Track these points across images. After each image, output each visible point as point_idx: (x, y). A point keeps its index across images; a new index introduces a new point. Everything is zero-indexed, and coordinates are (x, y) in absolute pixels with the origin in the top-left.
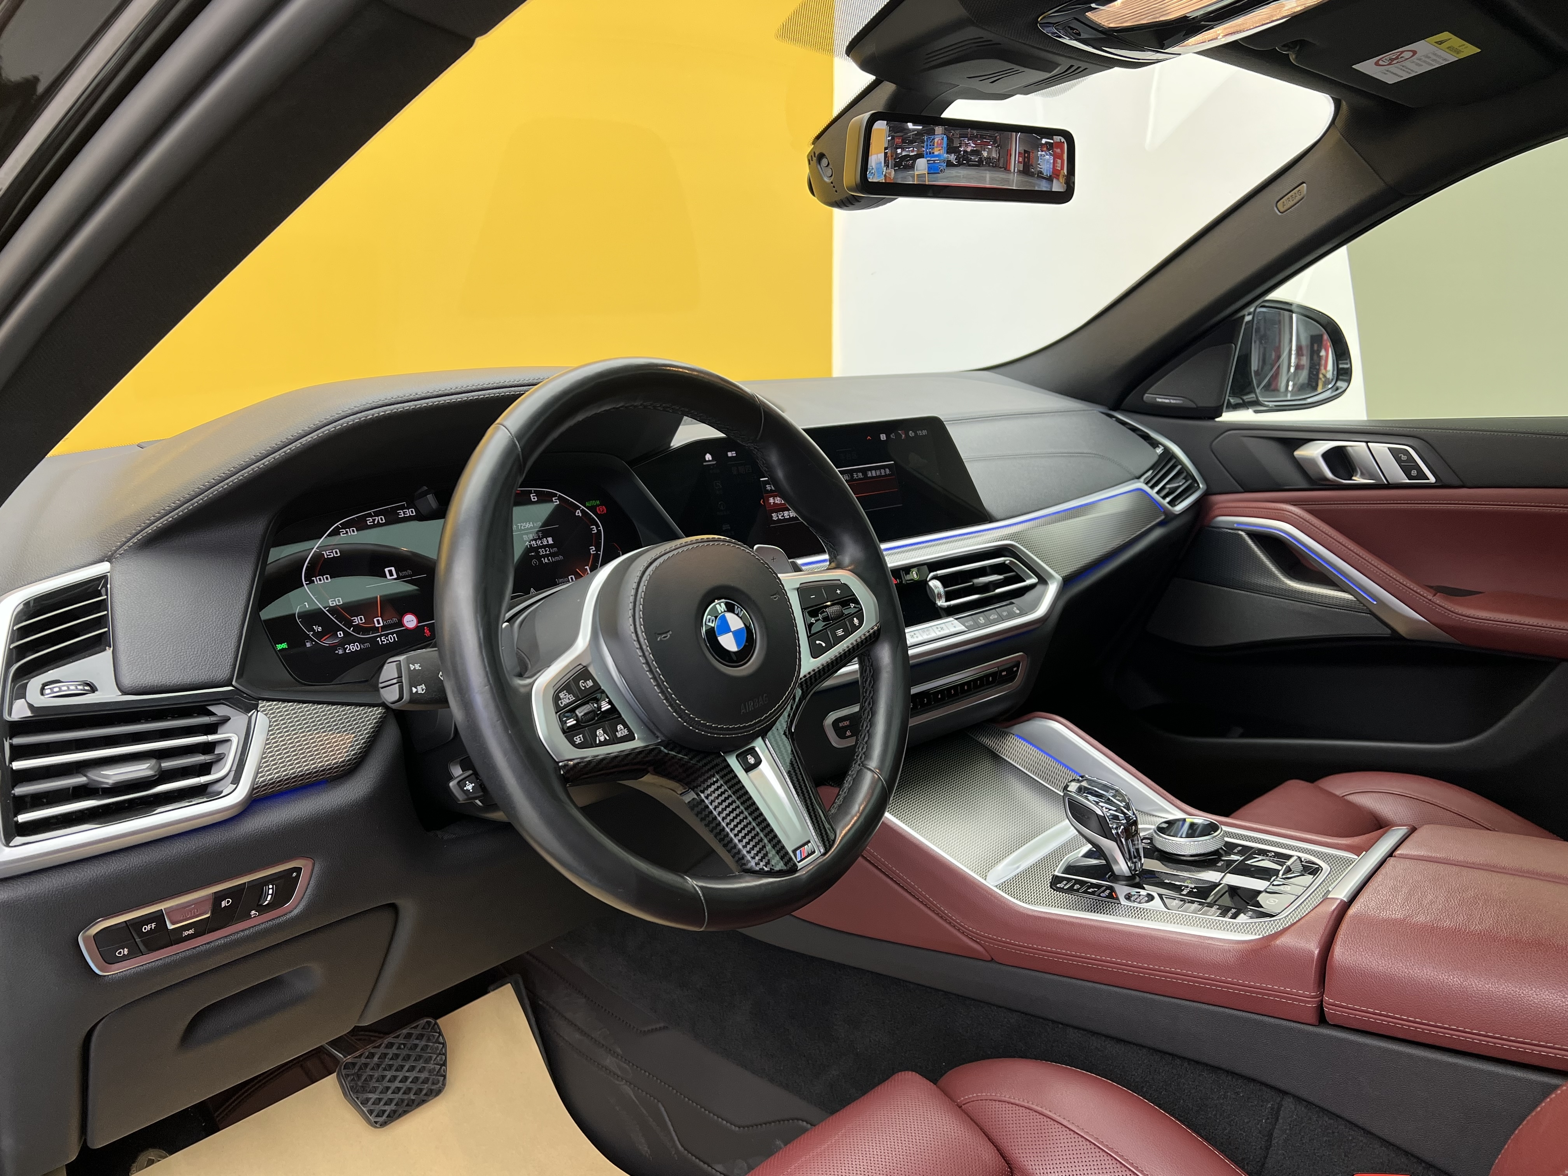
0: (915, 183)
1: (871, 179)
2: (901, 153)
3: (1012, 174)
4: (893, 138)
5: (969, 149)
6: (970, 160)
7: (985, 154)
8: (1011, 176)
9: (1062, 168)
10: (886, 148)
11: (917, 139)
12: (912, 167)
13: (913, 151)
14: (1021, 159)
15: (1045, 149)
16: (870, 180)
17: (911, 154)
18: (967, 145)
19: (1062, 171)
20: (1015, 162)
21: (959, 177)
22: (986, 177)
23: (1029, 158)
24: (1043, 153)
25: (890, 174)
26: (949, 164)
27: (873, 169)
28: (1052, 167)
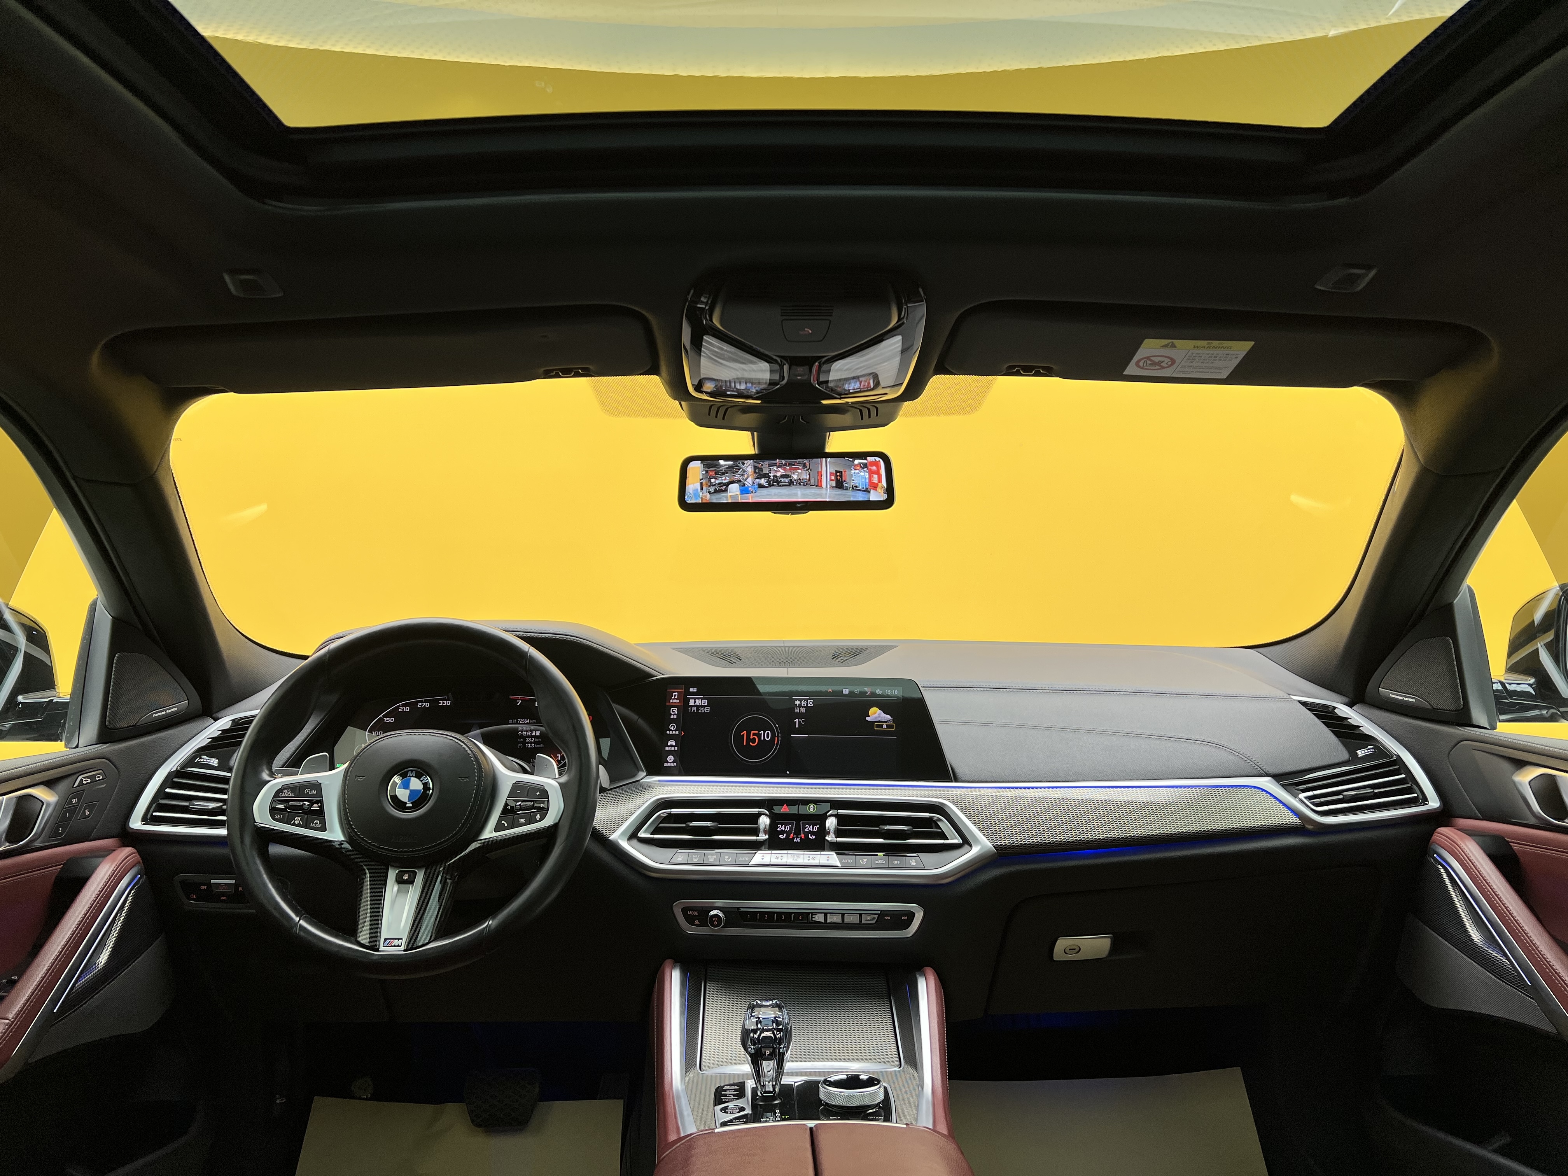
0: (729, 501)
1: (689, 500)
2: (715, 482)
3: (824, 490)
4: (707, 472)
5: (778, 474)
6: (781, 482)
7: (795, 477)
8: (824, 491)
9: (880, 480)
10: (701, 480)
11: (729, 471)
12: (726, 490)
13: (725, 479)
14: (833, 478)
15: (859, 468)
16: (688, 502)
17: (724, 482)
18: (776, 471)
19: (880, 484)
20: (827, 481)
21: (771, 495)
22: (797, 493)
23: (841, 476)
24: (857, 471)
25: (706, 497)
26: (761, 486)
27: (690, 494)
28: (867, 481)
